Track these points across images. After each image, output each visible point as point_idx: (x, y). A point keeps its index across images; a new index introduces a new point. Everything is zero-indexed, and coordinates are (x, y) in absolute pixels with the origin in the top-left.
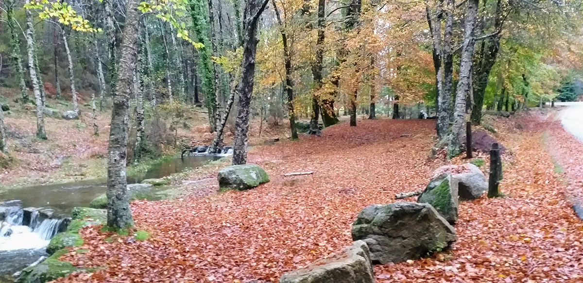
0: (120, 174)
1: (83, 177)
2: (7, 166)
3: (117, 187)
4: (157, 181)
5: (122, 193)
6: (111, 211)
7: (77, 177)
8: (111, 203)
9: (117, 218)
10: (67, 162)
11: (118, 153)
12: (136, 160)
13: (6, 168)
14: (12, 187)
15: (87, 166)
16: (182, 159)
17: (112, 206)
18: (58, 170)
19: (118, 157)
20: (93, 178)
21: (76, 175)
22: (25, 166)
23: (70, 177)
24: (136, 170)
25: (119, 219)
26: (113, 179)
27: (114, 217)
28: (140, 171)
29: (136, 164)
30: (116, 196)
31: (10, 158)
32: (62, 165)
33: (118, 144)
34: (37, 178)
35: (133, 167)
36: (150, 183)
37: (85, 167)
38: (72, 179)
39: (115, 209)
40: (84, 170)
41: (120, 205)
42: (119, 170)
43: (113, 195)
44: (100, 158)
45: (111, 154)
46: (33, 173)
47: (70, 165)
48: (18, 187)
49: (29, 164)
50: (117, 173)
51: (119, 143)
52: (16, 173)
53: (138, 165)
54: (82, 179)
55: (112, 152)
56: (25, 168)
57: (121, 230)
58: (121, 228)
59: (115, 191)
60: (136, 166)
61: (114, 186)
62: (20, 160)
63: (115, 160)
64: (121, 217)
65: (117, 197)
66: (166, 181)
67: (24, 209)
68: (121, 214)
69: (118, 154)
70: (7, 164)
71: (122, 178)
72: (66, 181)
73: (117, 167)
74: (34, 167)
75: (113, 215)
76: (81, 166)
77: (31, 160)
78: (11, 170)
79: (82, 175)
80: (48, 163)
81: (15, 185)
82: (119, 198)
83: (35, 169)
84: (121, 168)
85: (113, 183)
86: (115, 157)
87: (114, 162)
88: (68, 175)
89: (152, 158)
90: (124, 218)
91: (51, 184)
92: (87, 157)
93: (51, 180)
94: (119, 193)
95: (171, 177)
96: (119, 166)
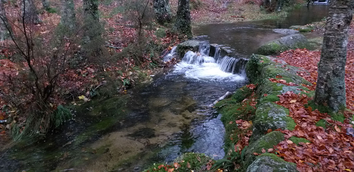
0: (341, 44)
1: (243, 19)
2: (197, 8)
3: (335, 60)
4: (303, 28)
5: (340, 68)
6: (322, 87)
7: (239, 18)
8: (324, 78)
9: (330, 96)
10: (231, 7)
11: (344, 16)
12: (279, 8)
13: (196, 9)
14: (200, 23)
15: (244, 10)
16: (308, 7)
17: (326, 81)
18: (226, 12)
19: (342, 22)
20: (250, 20)
21: (238, 17)
22: (206, 8)
23: (235, 18)
24: (279, 15)
25: (332, 98)
26: (332, 50)
27: (327, 95)
28: (282, 17)
29: (279, 10)
30: (333, 71)
31: (198, 2)
32: (227, 9)
33: (345, 4)
34: (214, 18)
35: (277, 13)
36: (296, 29)
37: (243, 11)
38: (236, 20)
39: (329, 86)
40: (242, 13)
41: (335, 82)
42: (342, 39)
43: (330, 70)
44: (252, 4)
45: (334, 18)
46: (211, 14)
47: (233, 9)
48: (203, 24)
49: (208, 7)
50: (339, 43)
51: (348, 4)
52: (202, 13)
53: (281, 11)
54: (242, 20)
55: (335, 15)
56: (206, 9)
57: (334, 112)
58: (335, 110)
59: (333, 64)
60: (279, 12)
61: (332, 58)
62: (204, 4)
63: (339, 26)
64: (336, 97)
65: (334, 73)
66: (310, 29)
67: (211, 45)
68: (336, 93)
69: (344, 18)
70: (197, 6)
71: (343, 49)
72: (232, 21)
73: (340, 35)
74: (211, 9)
75: (325, 92)
76: (240, 10)
77: (209, 4)
78: (199, 10)
79: (242, 17)
80: (219, 6)
81: (202, 22)
82: (335, 73)
83: (212, 11)
84: (344, 37)
85: (331, 55)
86: (339, 21)
87: (336, 28)
88: (233, 17)
89: (287, 6)
90: (339, 99)
91: (223, 23)
92: (243, 3)
93: (223, 20)
94: (338, 67)
95: (313, 25)
96: (343, 34)
